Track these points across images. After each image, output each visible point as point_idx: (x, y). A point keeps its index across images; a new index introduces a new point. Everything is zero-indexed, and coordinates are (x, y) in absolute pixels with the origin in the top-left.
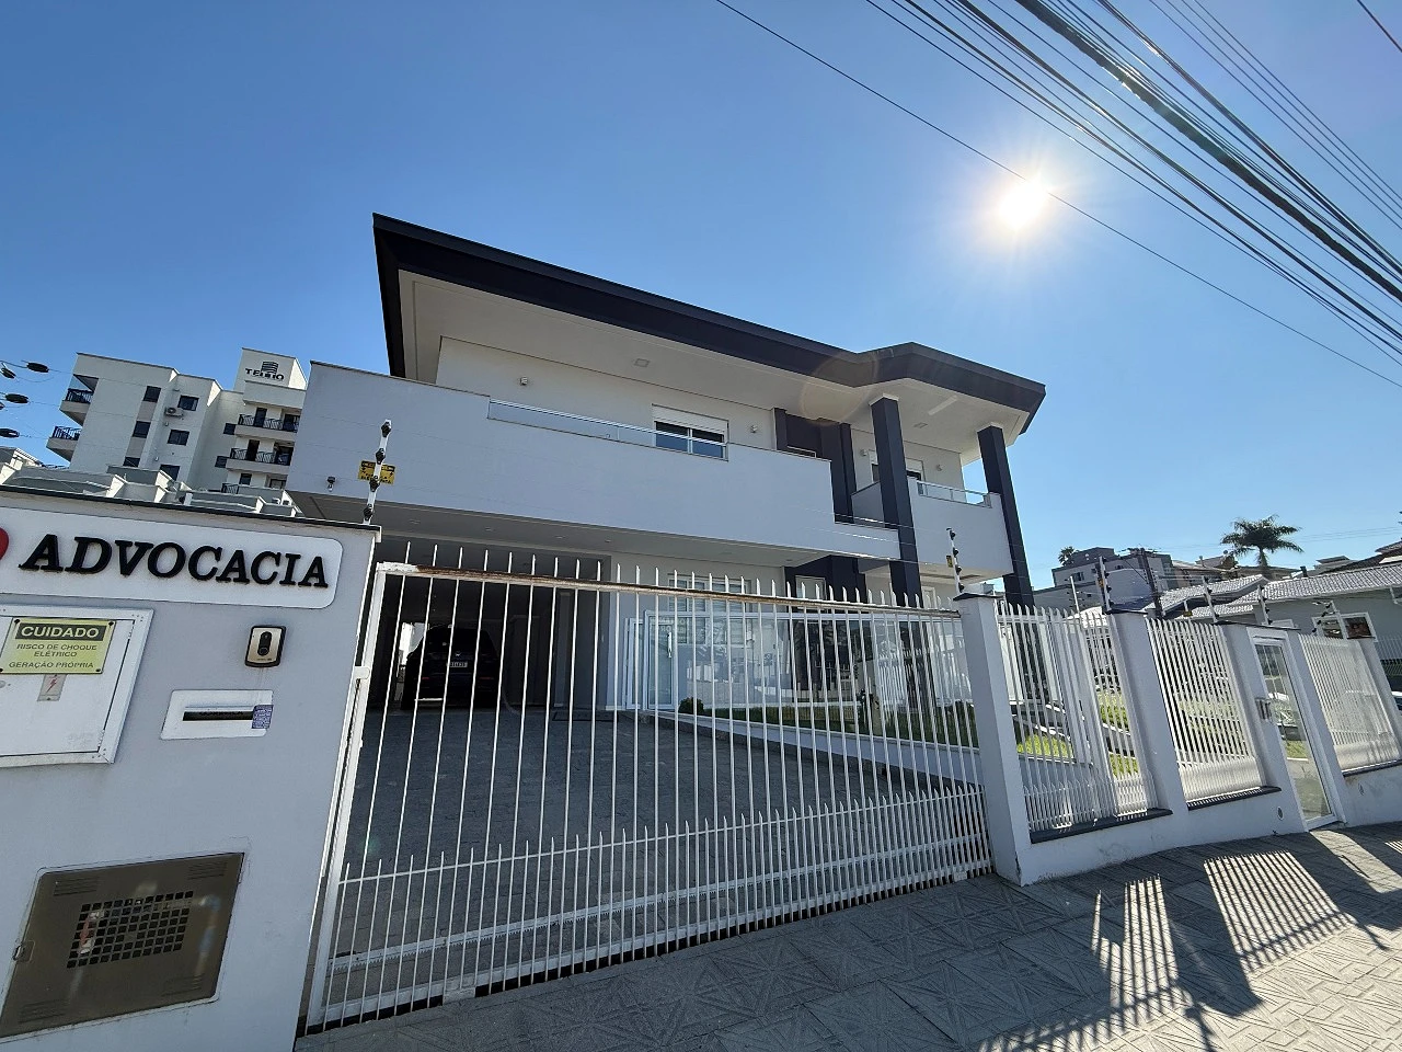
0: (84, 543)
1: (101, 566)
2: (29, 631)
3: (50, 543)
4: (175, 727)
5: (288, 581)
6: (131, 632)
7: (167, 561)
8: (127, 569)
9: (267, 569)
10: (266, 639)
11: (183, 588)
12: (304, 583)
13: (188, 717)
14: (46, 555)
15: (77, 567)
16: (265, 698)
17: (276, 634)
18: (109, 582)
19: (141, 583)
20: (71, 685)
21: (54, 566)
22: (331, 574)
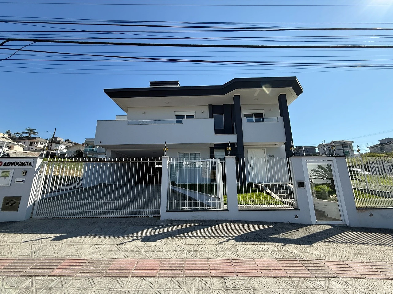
0: (8, 162)
1: (9, 165)
2: (3, 172)
3: (5, 163)
4: (16, 182)
5: (27, 165)
6: (12, 172)
7: (15, 164)
8: (12, 165)
9: (25, 164)
10: (24, 172)
11: (17, 167)
12: (29, 165)
13: (17, 181)
14: (5, 164)
15: (8, 165)
16: (24, 179)
17: (25, 172)
18: (10, 167)
19: (13, 167)
20: (6, 177)
21: (6, 165)
22: (32, 164)
